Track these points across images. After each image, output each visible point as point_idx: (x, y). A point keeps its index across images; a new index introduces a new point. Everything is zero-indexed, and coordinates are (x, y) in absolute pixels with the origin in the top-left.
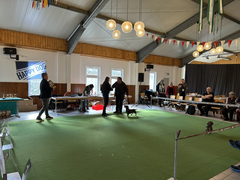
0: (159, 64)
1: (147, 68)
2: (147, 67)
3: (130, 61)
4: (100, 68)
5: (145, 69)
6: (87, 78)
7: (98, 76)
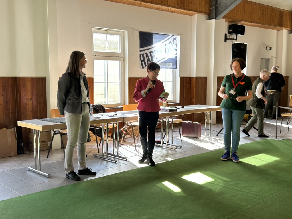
0: (255, 22)
1: (230, 33)
2: (230, 30)
3: (195, 14)
4: (126, 32)
5: (226, 35)
6: (95, 61)
7: (122, 55)
